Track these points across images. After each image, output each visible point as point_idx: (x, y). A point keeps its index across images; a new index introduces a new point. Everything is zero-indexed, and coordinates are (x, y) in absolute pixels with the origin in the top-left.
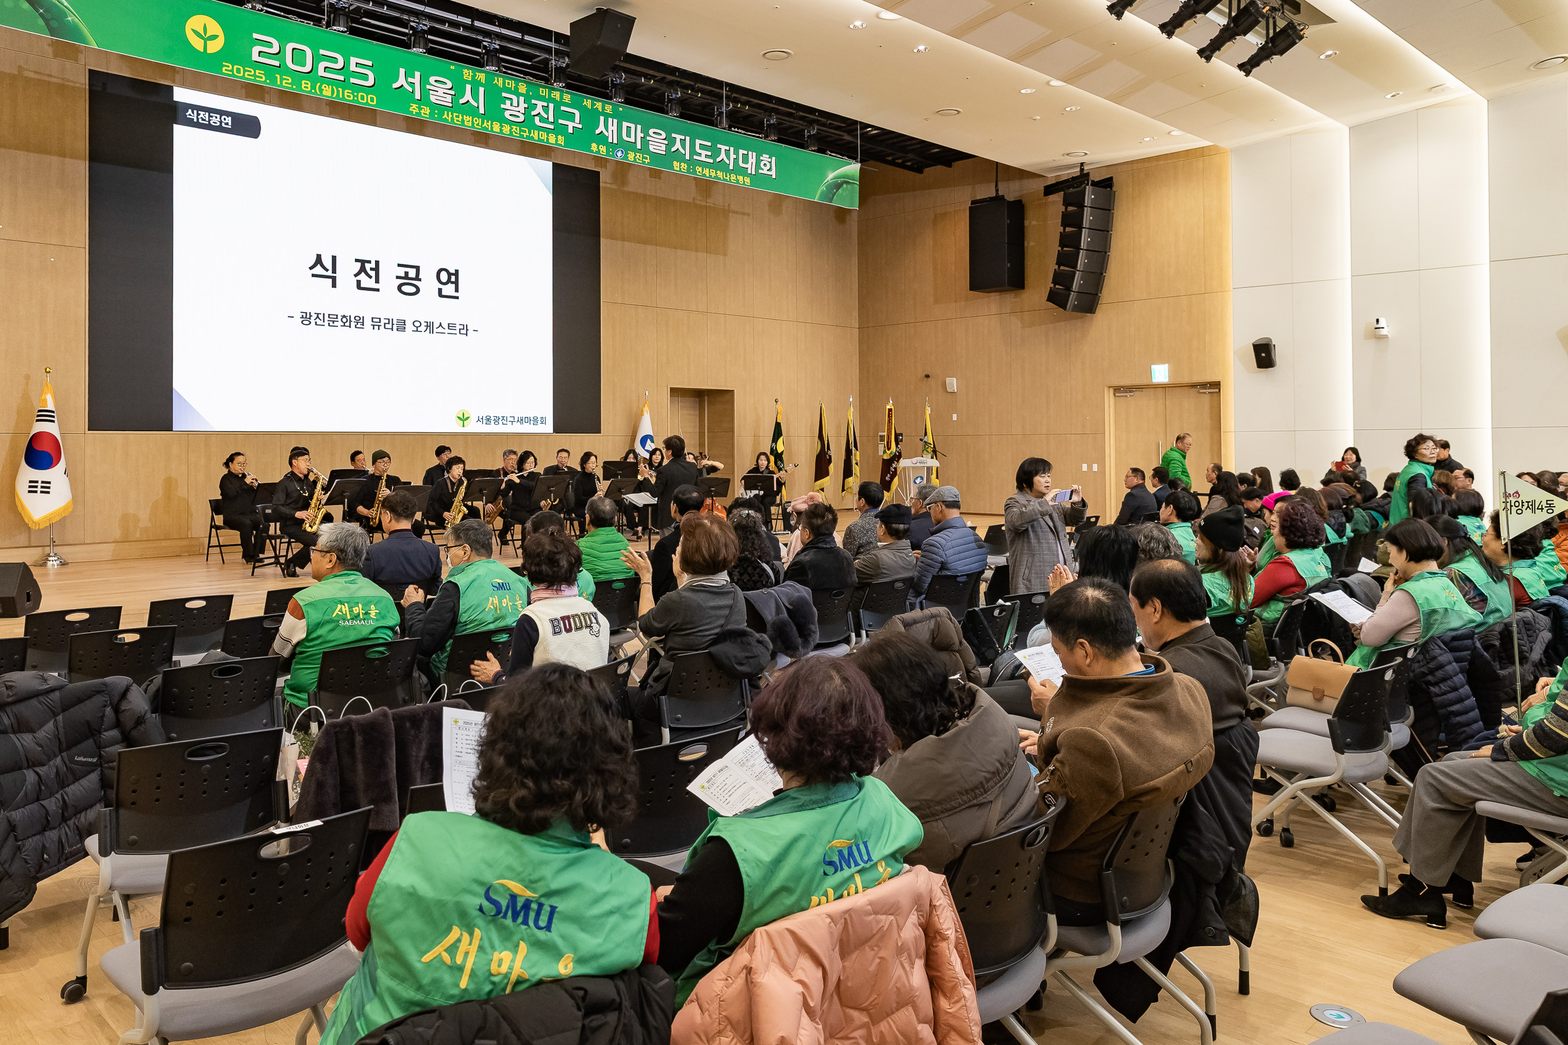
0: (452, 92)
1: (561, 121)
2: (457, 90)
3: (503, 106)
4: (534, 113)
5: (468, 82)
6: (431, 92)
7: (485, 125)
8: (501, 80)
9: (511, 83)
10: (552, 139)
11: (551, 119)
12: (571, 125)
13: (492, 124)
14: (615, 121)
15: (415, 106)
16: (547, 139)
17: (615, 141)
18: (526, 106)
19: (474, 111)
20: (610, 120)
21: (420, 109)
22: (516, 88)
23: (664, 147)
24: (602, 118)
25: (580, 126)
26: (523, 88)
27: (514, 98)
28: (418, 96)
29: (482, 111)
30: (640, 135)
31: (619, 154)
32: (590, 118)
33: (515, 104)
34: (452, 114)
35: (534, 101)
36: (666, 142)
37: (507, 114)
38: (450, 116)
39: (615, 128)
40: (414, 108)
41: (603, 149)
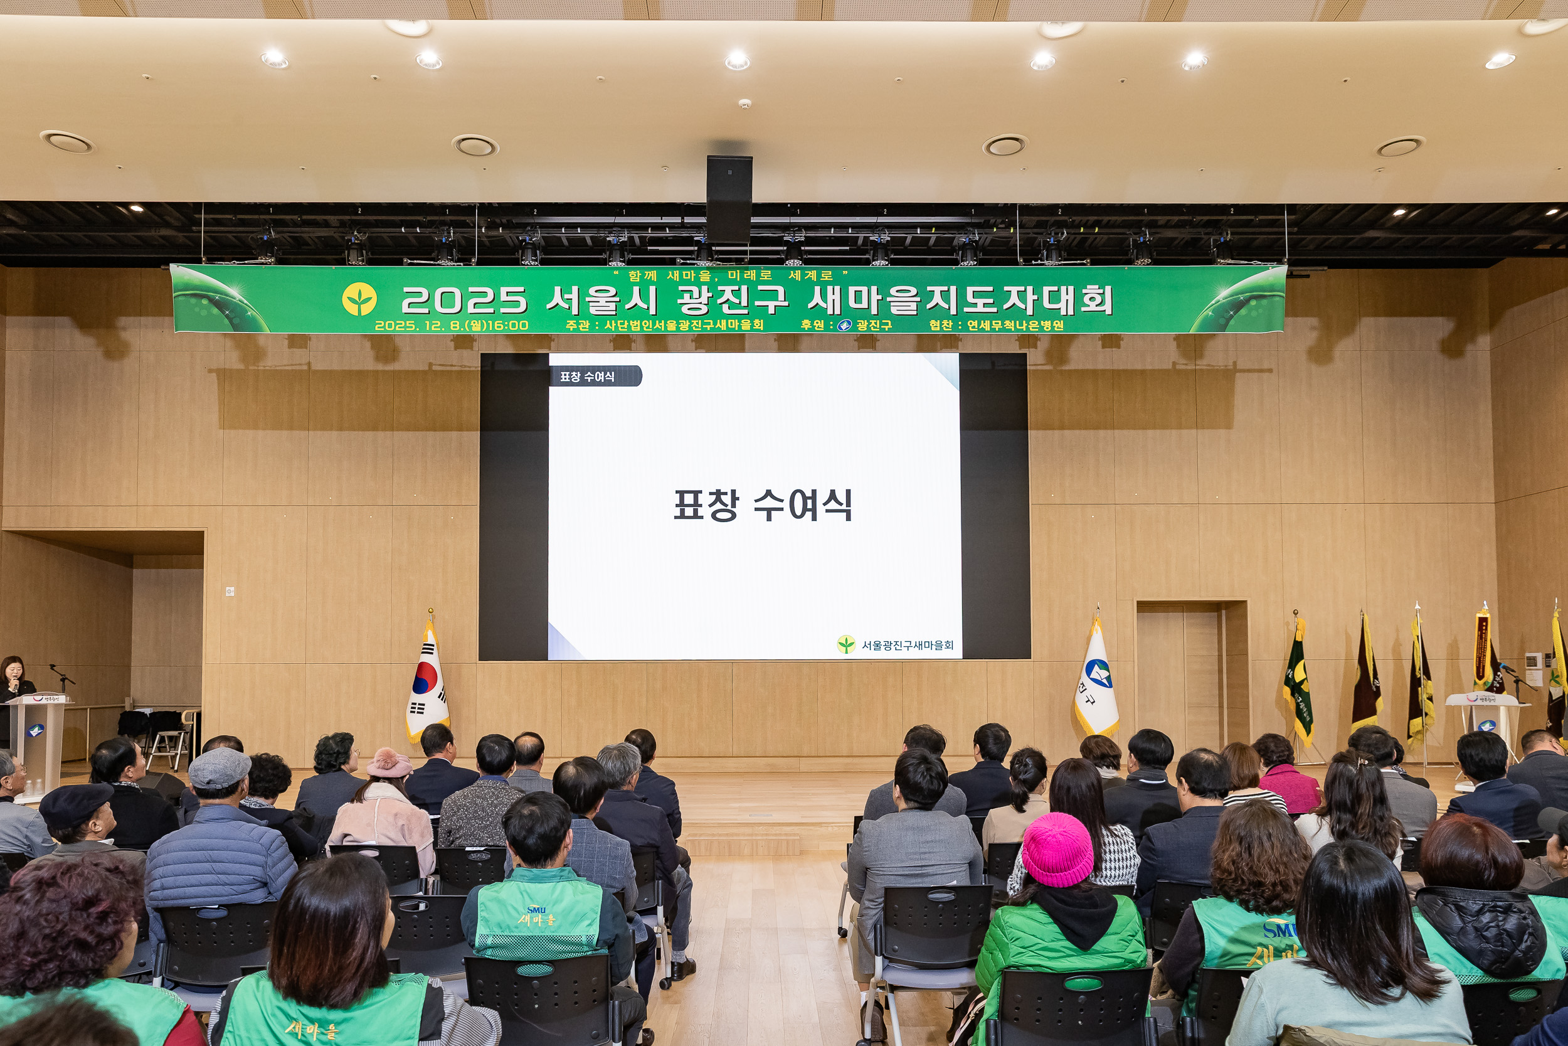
0: (617, 299)
1: (757, 303)
2: (623, 294)
3: (680, 301)
4: (719, 301)
5: (636, 284)
6: (591, 304)
7: (657, 325)
8: (677, 273)
9: (689, 274)
10: (746, 326)
11: (744, 303)
12: (771, 305)
13: (666, 323)
14: (837, 288)
15: (571, 322)
16: (740, 326)
17: (837, 312)
18: (710, 295)
19: (642, 314)
20: (830, 288)
21: (578, 324)
22: (697, 278)
23: (914, 306)
24: (817, 289)
25: (786, 304)
26: (705, 276)
27: (695, 289)
28: (575, 311)
29: (652, 311)
30: (875, 297)
31: (844, 326)
32: (799, 293)
33: (696, 295)
34: (616, 323)
35: (720, 288)
36: (918, 299)
37: (685, 309)
38: (614, 325)
39: (837, 297)
40: (571, 325)
41: (819, 325)
